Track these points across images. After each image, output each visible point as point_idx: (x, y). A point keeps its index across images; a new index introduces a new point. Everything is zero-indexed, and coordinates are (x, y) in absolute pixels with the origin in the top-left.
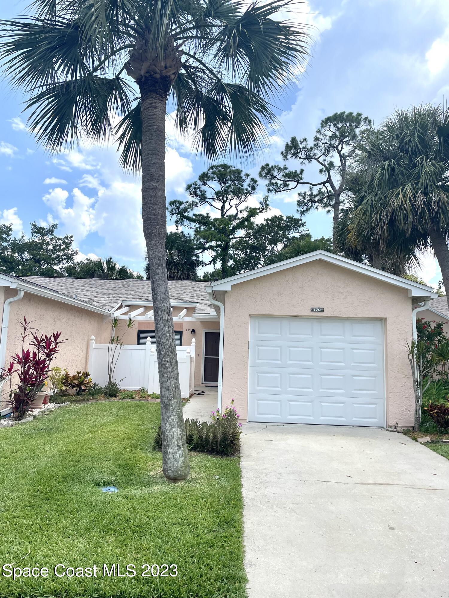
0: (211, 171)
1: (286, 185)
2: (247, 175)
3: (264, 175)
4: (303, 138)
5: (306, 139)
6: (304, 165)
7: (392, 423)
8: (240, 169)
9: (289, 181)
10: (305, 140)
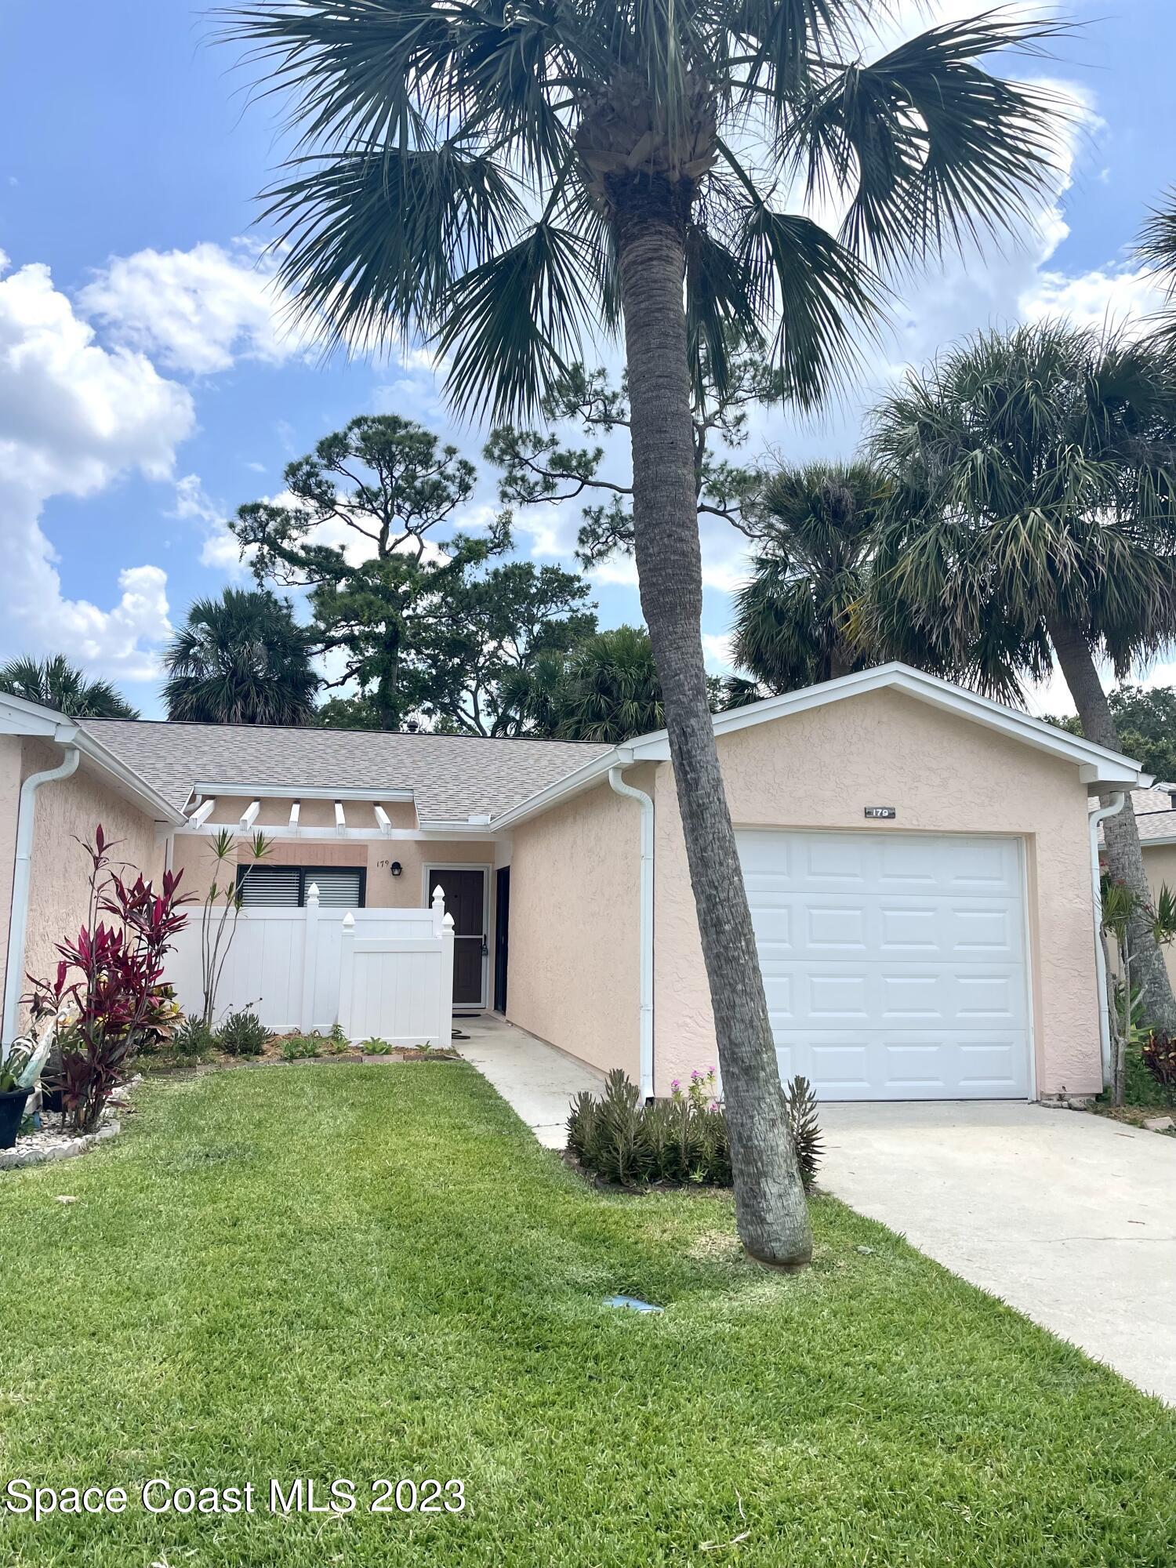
0: (356, 430)
1: (549, 486)
2: (451, 451)
3: (497, 452)
4: (598, 367)
5: (604, 370)
6: (591, 436)
7: (1052, 1088)
8: (432, 431)
9: (562, 476)
10: (602, 373)
